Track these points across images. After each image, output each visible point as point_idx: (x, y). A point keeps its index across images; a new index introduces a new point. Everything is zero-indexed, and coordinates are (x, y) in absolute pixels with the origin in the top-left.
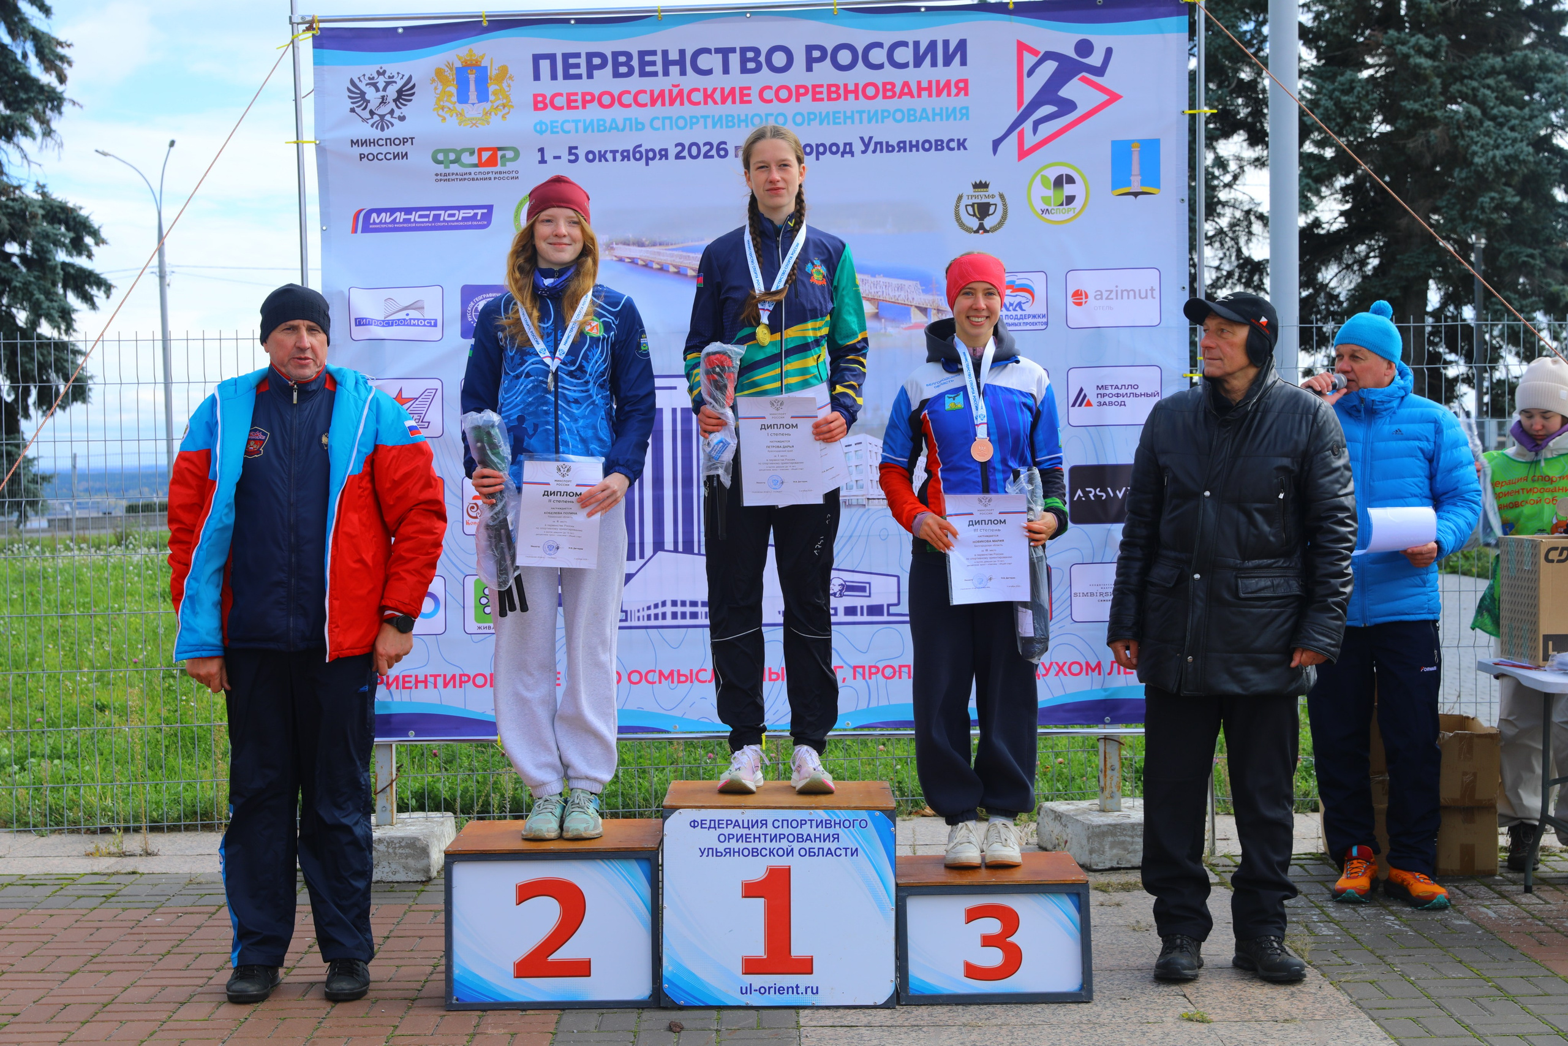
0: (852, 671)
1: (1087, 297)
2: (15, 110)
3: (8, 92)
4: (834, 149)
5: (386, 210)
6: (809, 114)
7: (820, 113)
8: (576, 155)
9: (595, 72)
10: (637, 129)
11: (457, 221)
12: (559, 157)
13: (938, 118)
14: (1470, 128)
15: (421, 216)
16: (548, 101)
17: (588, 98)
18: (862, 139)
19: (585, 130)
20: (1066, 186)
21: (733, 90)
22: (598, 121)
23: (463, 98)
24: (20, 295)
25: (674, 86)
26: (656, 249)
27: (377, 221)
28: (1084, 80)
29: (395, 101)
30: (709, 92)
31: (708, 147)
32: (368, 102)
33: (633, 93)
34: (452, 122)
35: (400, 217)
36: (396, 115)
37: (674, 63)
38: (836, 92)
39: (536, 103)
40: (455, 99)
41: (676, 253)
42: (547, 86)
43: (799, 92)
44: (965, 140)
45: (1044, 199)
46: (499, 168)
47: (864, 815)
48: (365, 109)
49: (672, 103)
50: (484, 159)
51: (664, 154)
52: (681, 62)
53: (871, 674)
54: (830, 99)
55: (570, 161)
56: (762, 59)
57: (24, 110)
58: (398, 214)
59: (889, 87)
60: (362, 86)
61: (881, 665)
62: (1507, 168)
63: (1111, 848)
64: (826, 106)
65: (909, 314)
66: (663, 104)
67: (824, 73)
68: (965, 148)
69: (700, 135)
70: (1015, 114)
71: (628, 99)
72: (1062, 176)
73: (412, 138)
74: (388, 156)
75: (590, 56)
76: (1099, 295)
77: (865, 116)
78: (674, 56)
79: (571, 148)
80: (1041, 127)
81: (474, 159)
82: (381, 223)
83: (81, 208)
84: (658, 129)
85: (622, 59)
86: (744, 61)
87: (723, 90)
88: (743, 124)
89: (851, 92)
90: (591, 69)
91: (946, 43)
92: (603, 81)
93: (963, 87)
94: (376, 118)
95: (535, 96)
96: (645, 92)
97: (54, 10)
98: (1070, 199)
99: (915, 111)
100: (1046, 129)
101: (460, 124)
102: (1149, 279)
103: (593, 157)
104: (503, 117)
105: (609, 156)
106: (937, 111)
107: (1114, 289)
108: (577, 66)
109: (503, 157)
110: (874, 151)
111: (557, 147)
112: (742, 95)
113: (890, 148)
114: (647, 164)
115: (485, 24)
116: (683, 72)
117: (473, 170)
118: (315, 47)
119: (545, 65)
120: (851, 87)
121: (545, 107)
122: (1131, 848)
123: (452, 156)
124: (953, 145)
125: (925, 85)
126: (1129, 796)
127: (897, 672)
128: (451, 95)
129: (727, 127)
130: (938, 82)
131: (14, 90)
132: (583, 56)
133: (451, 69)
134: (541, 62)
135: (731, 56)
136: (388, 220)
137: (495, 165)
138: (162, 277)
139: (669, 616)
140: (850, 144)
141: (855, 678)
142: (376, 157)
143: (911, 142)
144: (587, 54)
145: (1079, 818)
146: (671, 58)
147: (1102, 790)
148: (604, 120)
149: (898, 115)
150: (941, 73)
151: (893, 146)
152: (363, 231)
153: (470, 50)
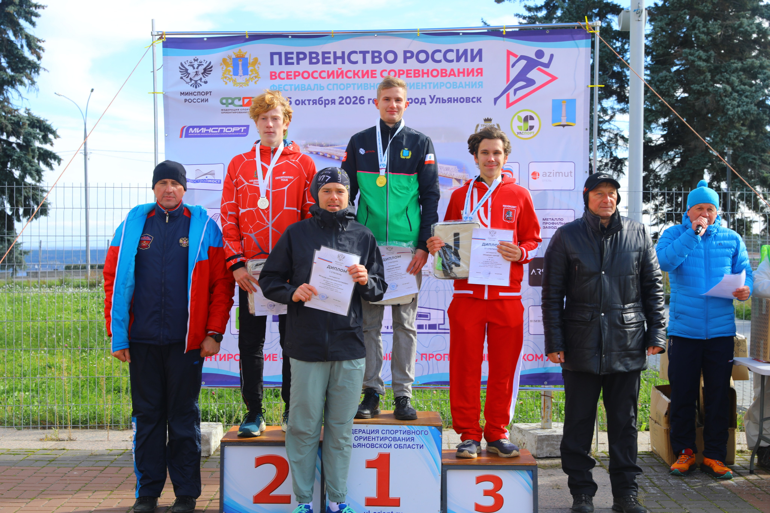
0: (420, 356)
1: (539, 175)
2: (16, 73)
3: (13, 64)
4: (417, 101)
5: (197, 127)
7: (410, 83)
9: (301, 62)
10: (321, 90)
11: (232, 132)
13: (467, 87)
14: (726, 96)
15: (214, 130)
16: (277, 75)
17: (297, 74)
18: (430, 96)
19: (295, 89)
20: (529, 121)
21: (367, 72)
22: (302, 85)
23: (236, 73)
24: (16, 164)
25: (339, 69)
26: (329, 148)
27: (192, 132)
28: (539, 69)
29: (202, 74)
30: (356, 72)
31: (355, 99)
32: (189, 74)
33: (319, 72)
34: (230, 85)
35: (204, 130)
36: (203, 81)
37: (339, 58)
38: (418, 73)
39: (271, 76)
40: (232, 73)
41: (338, 150)
42: (277, 68)
43: (400, 73)
44: (480, 98)
45: (519, 127)
47: (426, 428)
48: (187, 77)
49: (338, 77)
50: (245, 103)
51: (333, 102)
52: (342, 58)
53: (430, 358)
54: (415, 77)
56: (382, 56)
57: (21, 73)
58: (203, 129)
59: (444, 71)
60: (186, 66)
61: (435, 354)
63: (547, 446)
64: (413, 80)
65: (452, 182)
66: (334, 78)
67: (412, 64)
68: (481, 102)
69: (351, 93)
70: (505, 86)
71: (316, 75)
72: (527, 116)
73: (210, 92)
74: (199, 101)
75: (298, 54)
76: (545, 175)
77: (432, 85)
78: (339, 54)
80: (518, 92)
81: (241, 103)
82: (194, 133)
83: (47, 120)
84: (331, 90)
85: (314, 55)
86: (373, 57)
87: (363, 71)
88: (372, 88)
89: (425, 73)
90: (299, 60)
91: (472, 51)
92: (305, 65)
93: (480, 72)
94: (193, 82)
95: (271, 73)
96: (324, 71)
97: (37, 23)
98: (531, 128)
99: (456, 83)
100: (520, 93)
101: (234, 86)
102: (570, 167)
103: (299, 102)
104: (255, 82)
105: (307, 102)
106: (467, 83)
107: (552, 172)
108: (292, 58)
110: (436, 102)
112: (372, 74)
113: (444, 101)
114: (325, 107)
115: (247, 37)
116: (343, 62)
117: (240, 108)
118: (164, 47)
119: (276, 58)
120: (425, 71)
121: (276, 78)
122: (555, 447)
123: (230, 101)
124: (475, 100)
125: (461, 70)
126: (555, 421)
127: (442, 357)
128: (230, 72)
129: (365, 89)
130: (468, 69)
131: (16, 63)
132: (295, 54)
133: (230, 59)
134: (274, 56)
135: (367, 55)
136: (198, 132)
138: (85, 155)
140: (424, 99)
141: (422, 360)
142: (192, 101)
143: (454, 98)
145: (531, 432)
146: (337, 55)
147: (543, 418)
148: (304, 85)
149: (448, 85)
150: (470, 65)
151: (445, 100)
152: (186, 137)
153: (240, 50)
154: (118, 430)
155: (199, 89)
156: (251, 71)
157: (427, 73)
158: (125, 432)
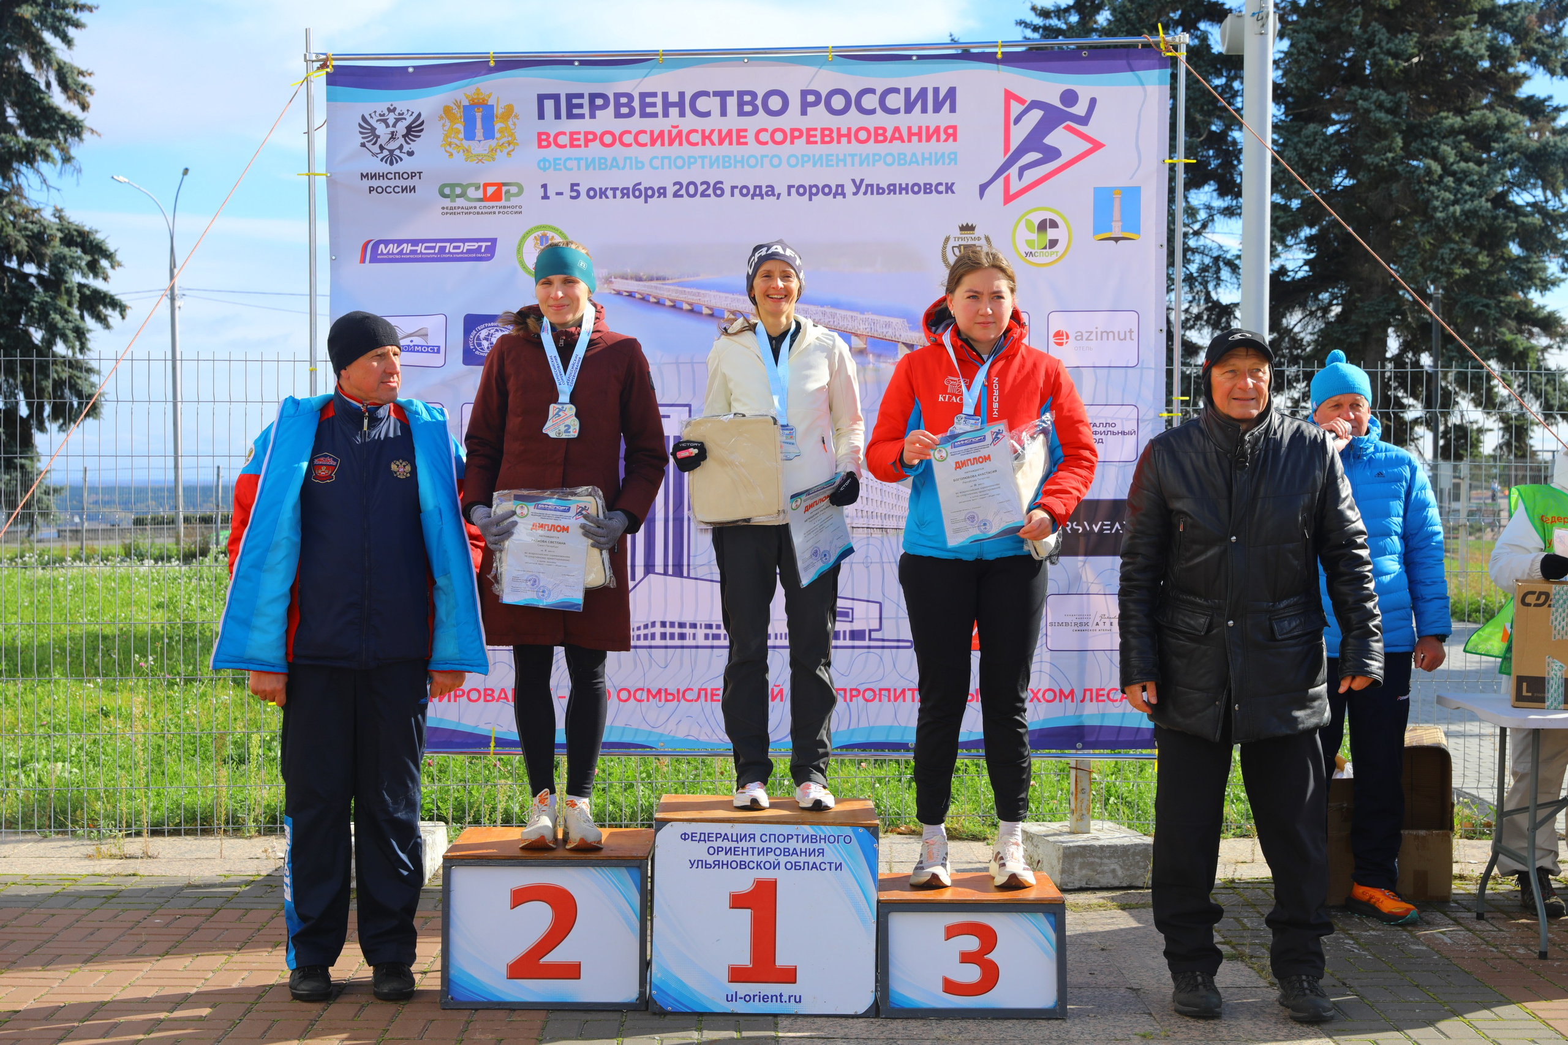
1: (1067, 337)
2: (36, 137)
3: (30, 120)
4: (827, 190)
5: (393, 242)
6: (803, 156)
7: (814, 156)
8: (578, 192)
9: (598, 113)
10: (637, 168)
11: (462, 253)
12: (561, 194)
13: (927, 162)
15: (426, 248)
16: (551, 139)
17: (590, 137)
18: (854, 181)
19: (587, 168)
20: (1049, 230)
21: (730, 132)
22: (600, 159)
23: (470, 135)
24: (37, 316)
25: (673, 127)
26: (653, 283)
27: (385, 252)
28: (1068, 128)
29: (404, 136)
30: (707, 134)
31: (705, 186)
32: (378, 137)
33: (633, 133)
34: (459, 157)
35: (407, 248)
36: (405, 150)
37: (674, 105)
38: (830, 135)
39: (540, 140)
40: (462, 136)
41: (672, 287)
42: (551, 125)
43: (794, 135)
44: (953, 184)
45: (1029, 243)
46: (503, 203)
47: (848, 831)
48: (374, 144)
49: (671, 143)
50: (489, 194)
51: (662, 192)
52: (680, 104)
53: (852, 697)
54: (823, 142)
55: (572, 197)
56: (759, 102)
58: (405, 245)
59: (880, 132)
60: (373, 122)
61: (862, 689)
62: (1467, 223)
63: (1081, 869)
64: (819, 149)
65: (896, 349)
66: (663, 144)
67: (818, 117)
68: (953, 192)
69: (697, 175)
70: (1001, 160)
71: (628, 139)
72: (1045, 221)
73: (420, 173)
74: (397, 190)
75: (593, 97)
76: (1079, 336)
77: (857, 159)
78: (673, 98)
79: (573, 185)
80: (1026, 173)
81: (480, 194)
82: (388, 253)
84: (657, 168)
85: (624, 100)
86: (741, 104)
87: (720, 131)
88: (739, 165)
89: (844, 136)
90: (593, 108)
91: (936, 90)
92: (605, 120)
93: (952, 133)
94: (386, 153)
95: (540, 134)
96: (645, 132)
98: (1053, 243)
99: (905, 155)
100: (1031, 175)
101: (466, 160)
102: (1128, 321)
103: (594, 193)
104: (508, 154)
105: (610, 193)
106: (927, 156)
107: (1094, 331)
108: (580, 106)
109: (507, 192)
110: (865, 193)
111: (559, 182)
112: (739, 137)
113: (880, 191)
114: (646, 202)
115: (492, 64)
116: (682, 114)
117: (478, 204)
118: (328, 83)
119: (549, 105)
120: (844, 131)
121: (549, 146)
122: (1099, 869)
123: (458, 191)
124: (941, 188)
125: (915, 130)
126: (1099, 819)
127: (878, 694)
128: (458, 132)
129: (724, 167)
130: (928, 128)
132: (586, 97)
133: (459, 107)
134: (546, 101)
135: (729, 99)
136: (395, 251)
137: (500, 199)
138: (173, 299)
139: (658, 636)
140: (842, 186)
142: (384, 190)
143: (900, 185)
144: (590, 95)
145: (1051, 839)
146: (671, 100)
147: (1073, 812)
148: (605, 159)
149: (889, 159)
150: (931, 120)
151: (883, 189)
152: (370, 262)
153: (478, 89)
154: (241, 837)
155: (398, 167)
156: (500, 131)
157: (848, 135)
158: (255, 841)
